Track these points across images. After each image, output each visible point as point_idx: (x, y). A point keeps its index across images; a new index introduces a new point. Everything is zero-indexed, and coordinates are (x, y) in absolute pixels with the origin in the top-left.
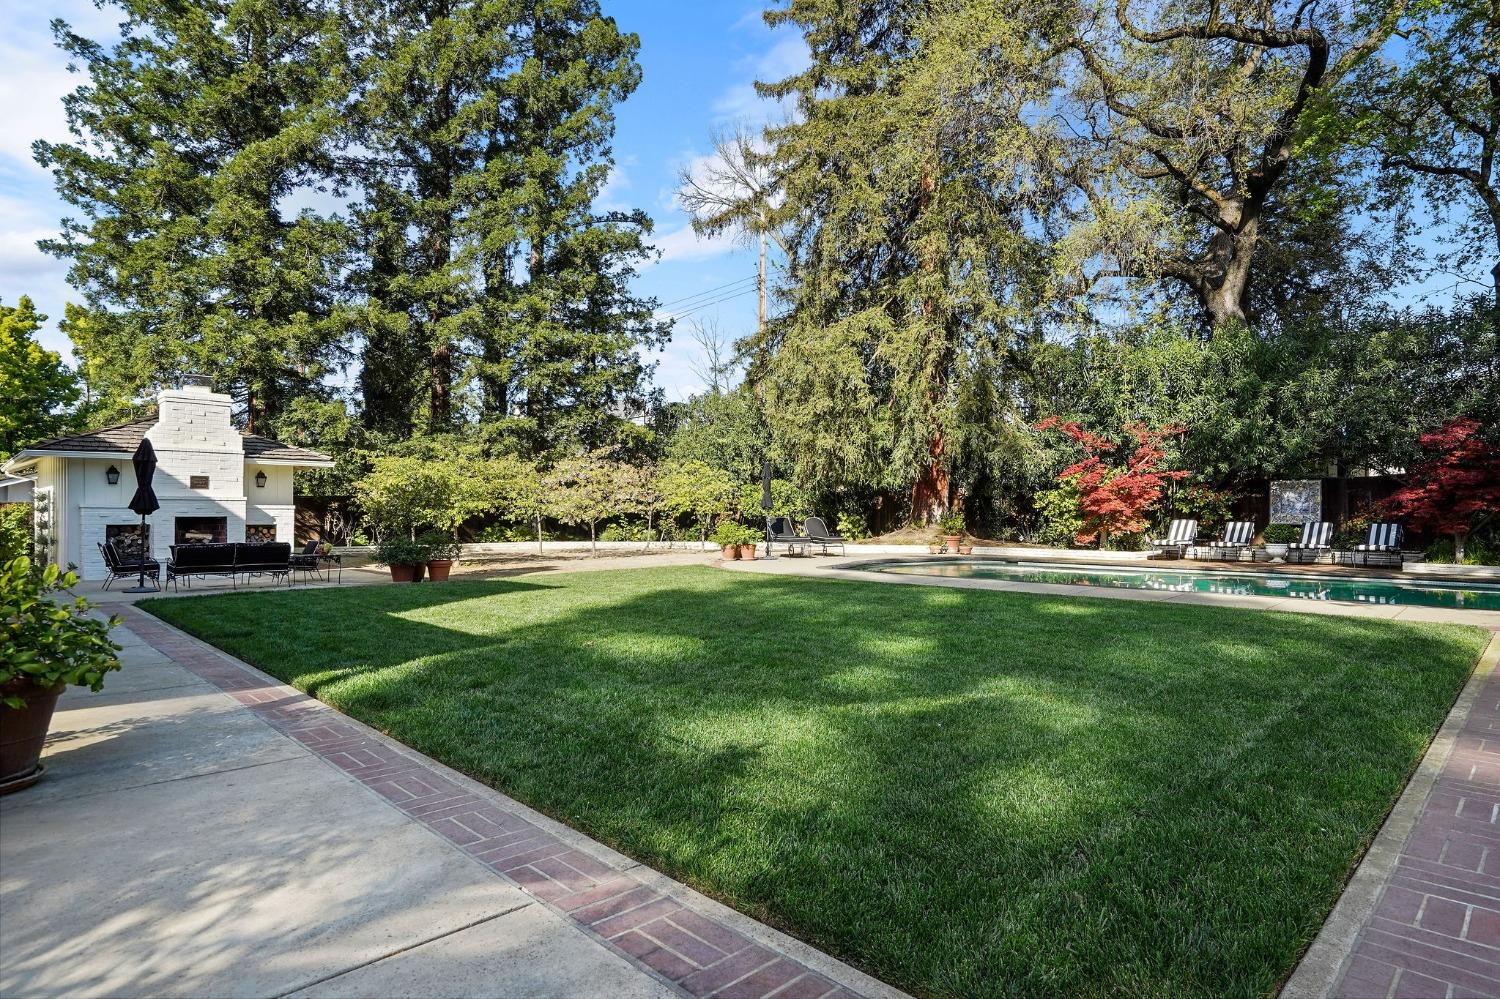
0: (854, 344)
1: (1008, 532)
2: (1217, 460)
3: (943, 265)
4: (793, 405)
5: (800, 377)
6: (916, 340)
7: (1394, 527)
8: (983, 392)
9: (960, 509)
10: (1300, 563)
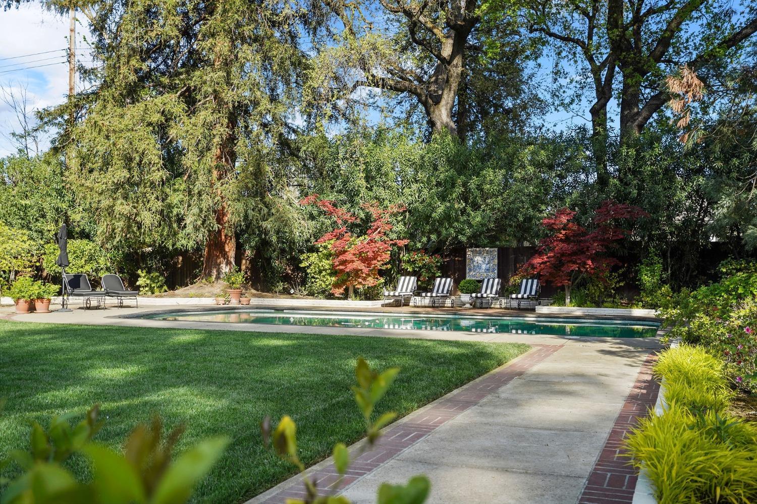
0: (150, 124)
1: (280, 286)
2: (430, 232)
3: (227, 64)
4: (96, 174)
5: (101, 149)
6: (203, 125)
7: (535, 281)
8: (258, 173)
9: (247, 268)
10: (481, 308)
